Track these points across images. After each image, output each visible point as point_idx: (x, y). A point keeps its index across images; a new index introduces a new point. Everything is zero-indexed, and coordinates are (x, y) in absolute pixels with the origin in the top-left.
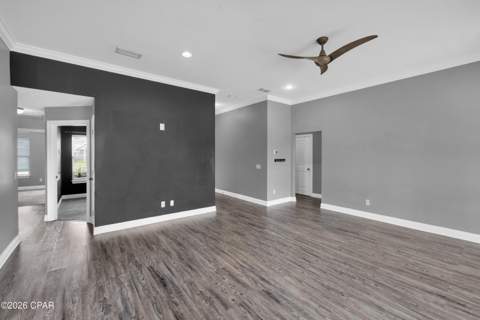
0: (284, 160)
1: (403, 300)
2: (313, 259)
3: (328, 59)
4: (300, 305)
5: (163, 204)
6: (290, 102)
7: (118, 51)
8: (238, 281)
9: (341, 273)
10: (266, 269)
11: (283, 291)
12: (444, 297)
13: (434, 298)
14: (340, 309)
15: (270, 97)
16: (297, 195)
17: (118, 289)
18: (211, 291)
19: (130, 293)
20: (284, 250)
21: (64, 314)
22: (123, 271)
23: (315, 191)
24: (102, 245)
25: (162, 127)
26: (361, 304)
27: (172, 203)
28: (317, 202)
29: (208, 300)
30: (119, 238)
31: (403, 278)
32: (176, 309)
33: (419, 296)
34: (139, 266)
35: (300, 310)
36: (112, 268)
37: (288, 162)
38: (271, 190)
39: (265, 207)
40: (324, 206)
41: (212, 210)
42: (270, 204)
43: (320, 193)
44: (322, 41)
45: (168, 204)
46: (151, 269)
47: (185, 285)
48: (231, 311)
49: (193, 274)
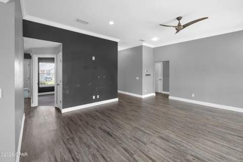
0: (150, 75)
1: (223, 138)
2: (176, 122)
3: (182, 27)
4: (178, 142)
5: (94, 97)
6: (152, 46)
7: (78, 20)
8: (145, 133)
9: (191, 128)
10: (156, 127)
11: (168, 136)
12: (240, 137)
13: (236, 137)
14: (197, 143)
15: (144, 44)
16: (156, 93)
17: (89, 138)
18: (135, 137)
19: (96, 139)
20: (160, 118)
21: (69, 150)
22: (86, 129)
23: (164, 90)
24: (69, 118)
25: (94, 58)
26: (206, 141)
27: (98, 97)
28: (167, 96)
29: (135, 141)
30: (76, 114)
31: (219, 129)
32: (122, 146)
33: (229, 137)
34: (94, 127)
35: (180, 144)
36: (81, 128)
37: (152, 76)
38: (144, 90)
39: (142, 98)
40: (170, 98)
41: (117, 100)
42: (144, 96)
43: (168, 91)
44: (179, 19)
45: (96, 97)
46: (100, 128)
47: (121, 135)
48: (148, 145)
49: (122, 130)
